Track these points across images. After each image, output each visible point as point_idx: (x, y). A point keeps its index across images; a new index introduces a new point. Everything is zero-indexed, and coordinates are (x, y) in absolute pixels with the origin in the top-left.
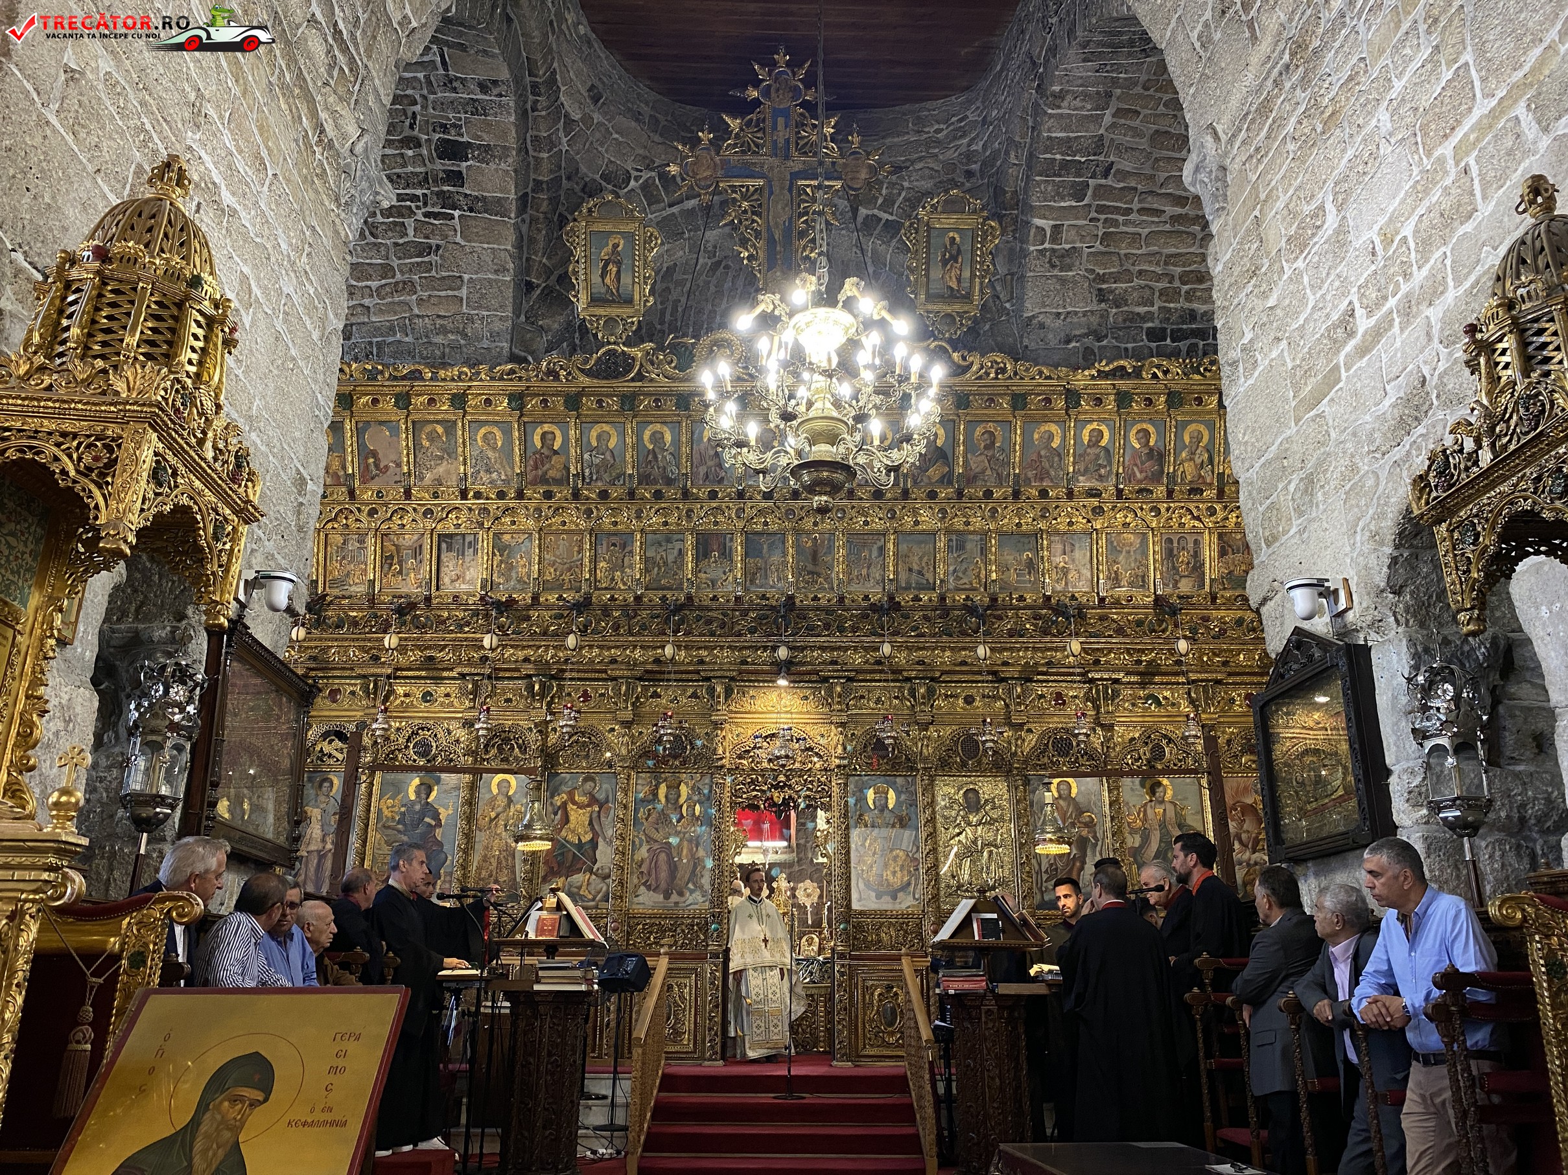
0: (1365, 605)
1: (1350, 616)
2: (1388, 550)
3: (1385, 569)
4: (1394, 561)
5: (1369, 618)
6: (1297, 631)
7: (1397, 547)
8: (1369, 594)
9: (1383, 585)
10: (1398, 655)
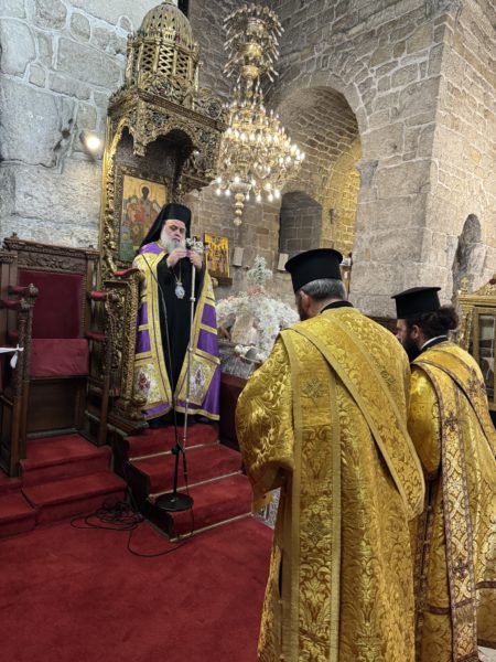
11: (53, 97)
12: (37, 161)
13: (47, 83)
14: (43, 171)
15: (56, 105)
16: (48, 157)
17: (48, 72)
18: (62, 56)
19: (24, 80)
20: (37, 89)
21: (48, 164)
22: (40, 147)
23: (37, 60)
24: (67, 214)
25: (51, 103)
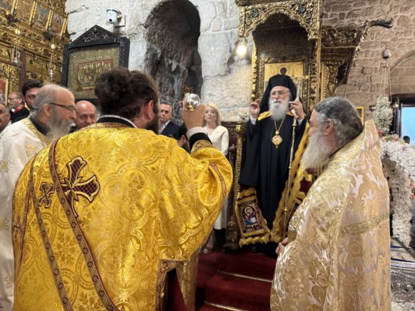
0: (132, 27)
1: (122, 29)
2: (148, 12)
3: (146, 18)
4: (149, 16)
5: (131, 32)
6: (96, 26)
7: (152, 12)
8: (135, 24)
9: (143, 22)
10: (143, 46)
11: (226, 33)
12: (216, 74)
13: (223, 27)
14: (220, 79)
15: (227, 37)
16: (223, 70)
17: (223, 20)
18: (231, 8)
19: (210, 32)
20: (216, 33)
21: (223, 73)
22: (218, 65)
23: (218, 17)
24: (233, 102)
25: (224, 37)
